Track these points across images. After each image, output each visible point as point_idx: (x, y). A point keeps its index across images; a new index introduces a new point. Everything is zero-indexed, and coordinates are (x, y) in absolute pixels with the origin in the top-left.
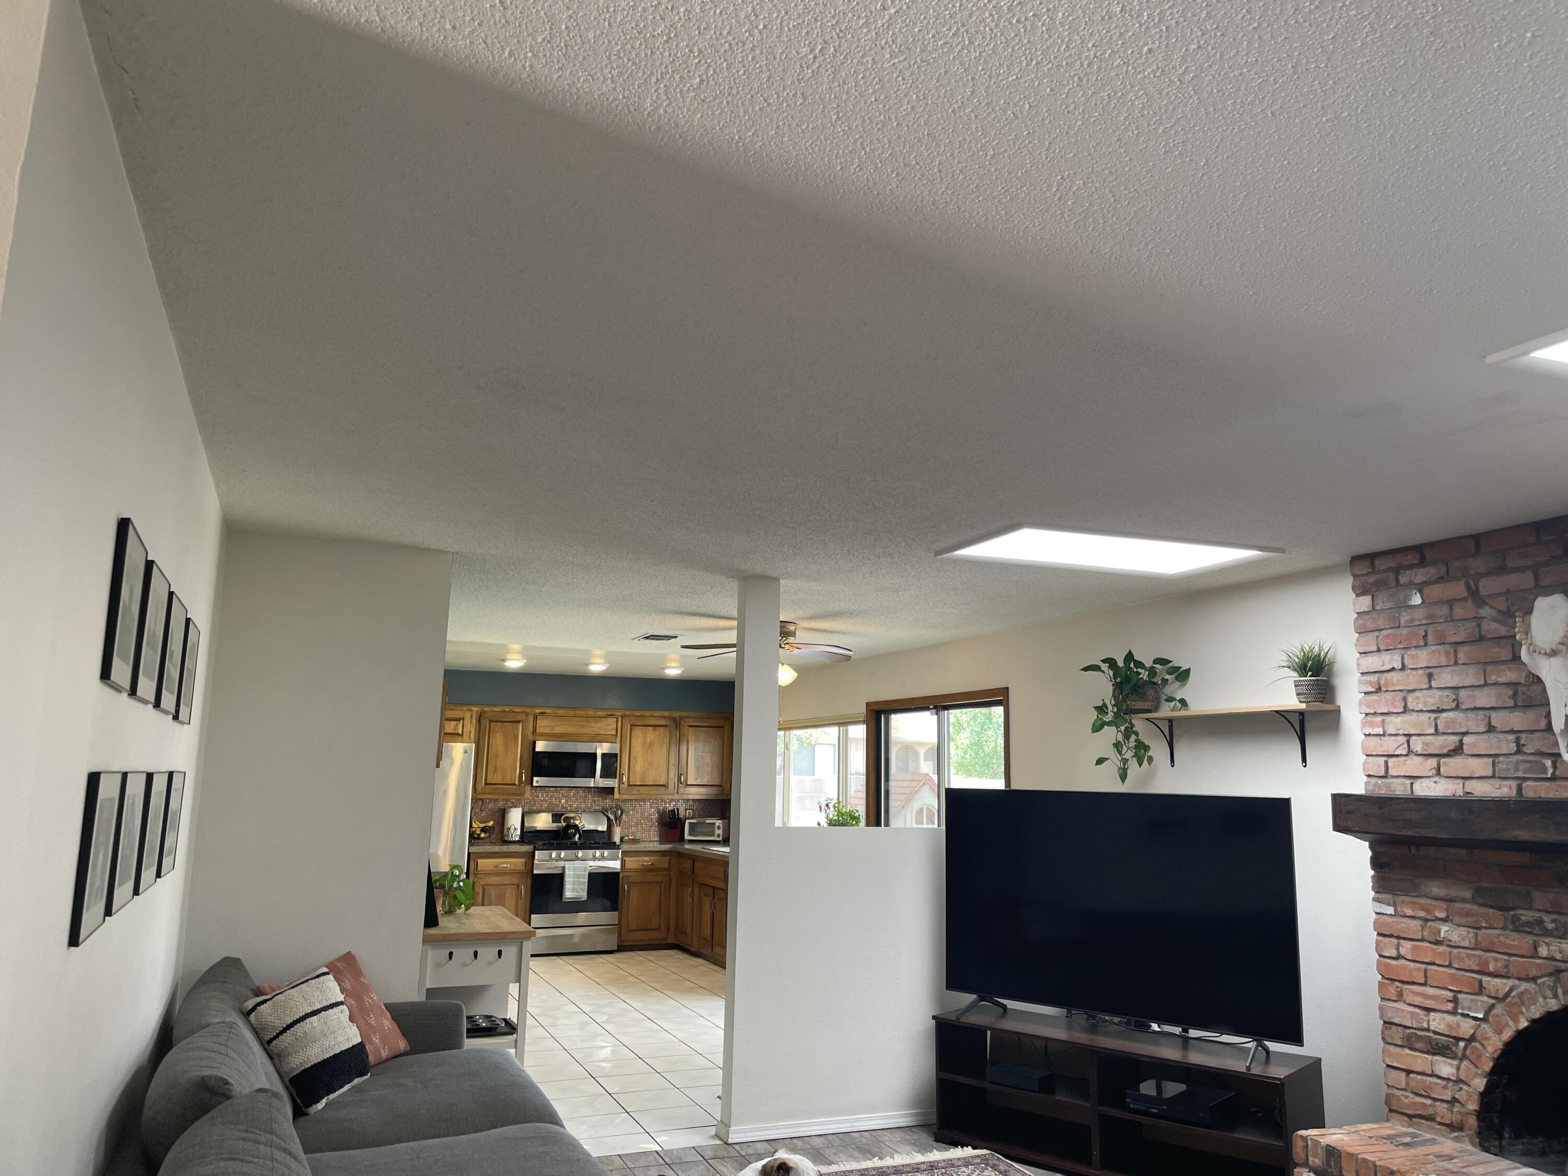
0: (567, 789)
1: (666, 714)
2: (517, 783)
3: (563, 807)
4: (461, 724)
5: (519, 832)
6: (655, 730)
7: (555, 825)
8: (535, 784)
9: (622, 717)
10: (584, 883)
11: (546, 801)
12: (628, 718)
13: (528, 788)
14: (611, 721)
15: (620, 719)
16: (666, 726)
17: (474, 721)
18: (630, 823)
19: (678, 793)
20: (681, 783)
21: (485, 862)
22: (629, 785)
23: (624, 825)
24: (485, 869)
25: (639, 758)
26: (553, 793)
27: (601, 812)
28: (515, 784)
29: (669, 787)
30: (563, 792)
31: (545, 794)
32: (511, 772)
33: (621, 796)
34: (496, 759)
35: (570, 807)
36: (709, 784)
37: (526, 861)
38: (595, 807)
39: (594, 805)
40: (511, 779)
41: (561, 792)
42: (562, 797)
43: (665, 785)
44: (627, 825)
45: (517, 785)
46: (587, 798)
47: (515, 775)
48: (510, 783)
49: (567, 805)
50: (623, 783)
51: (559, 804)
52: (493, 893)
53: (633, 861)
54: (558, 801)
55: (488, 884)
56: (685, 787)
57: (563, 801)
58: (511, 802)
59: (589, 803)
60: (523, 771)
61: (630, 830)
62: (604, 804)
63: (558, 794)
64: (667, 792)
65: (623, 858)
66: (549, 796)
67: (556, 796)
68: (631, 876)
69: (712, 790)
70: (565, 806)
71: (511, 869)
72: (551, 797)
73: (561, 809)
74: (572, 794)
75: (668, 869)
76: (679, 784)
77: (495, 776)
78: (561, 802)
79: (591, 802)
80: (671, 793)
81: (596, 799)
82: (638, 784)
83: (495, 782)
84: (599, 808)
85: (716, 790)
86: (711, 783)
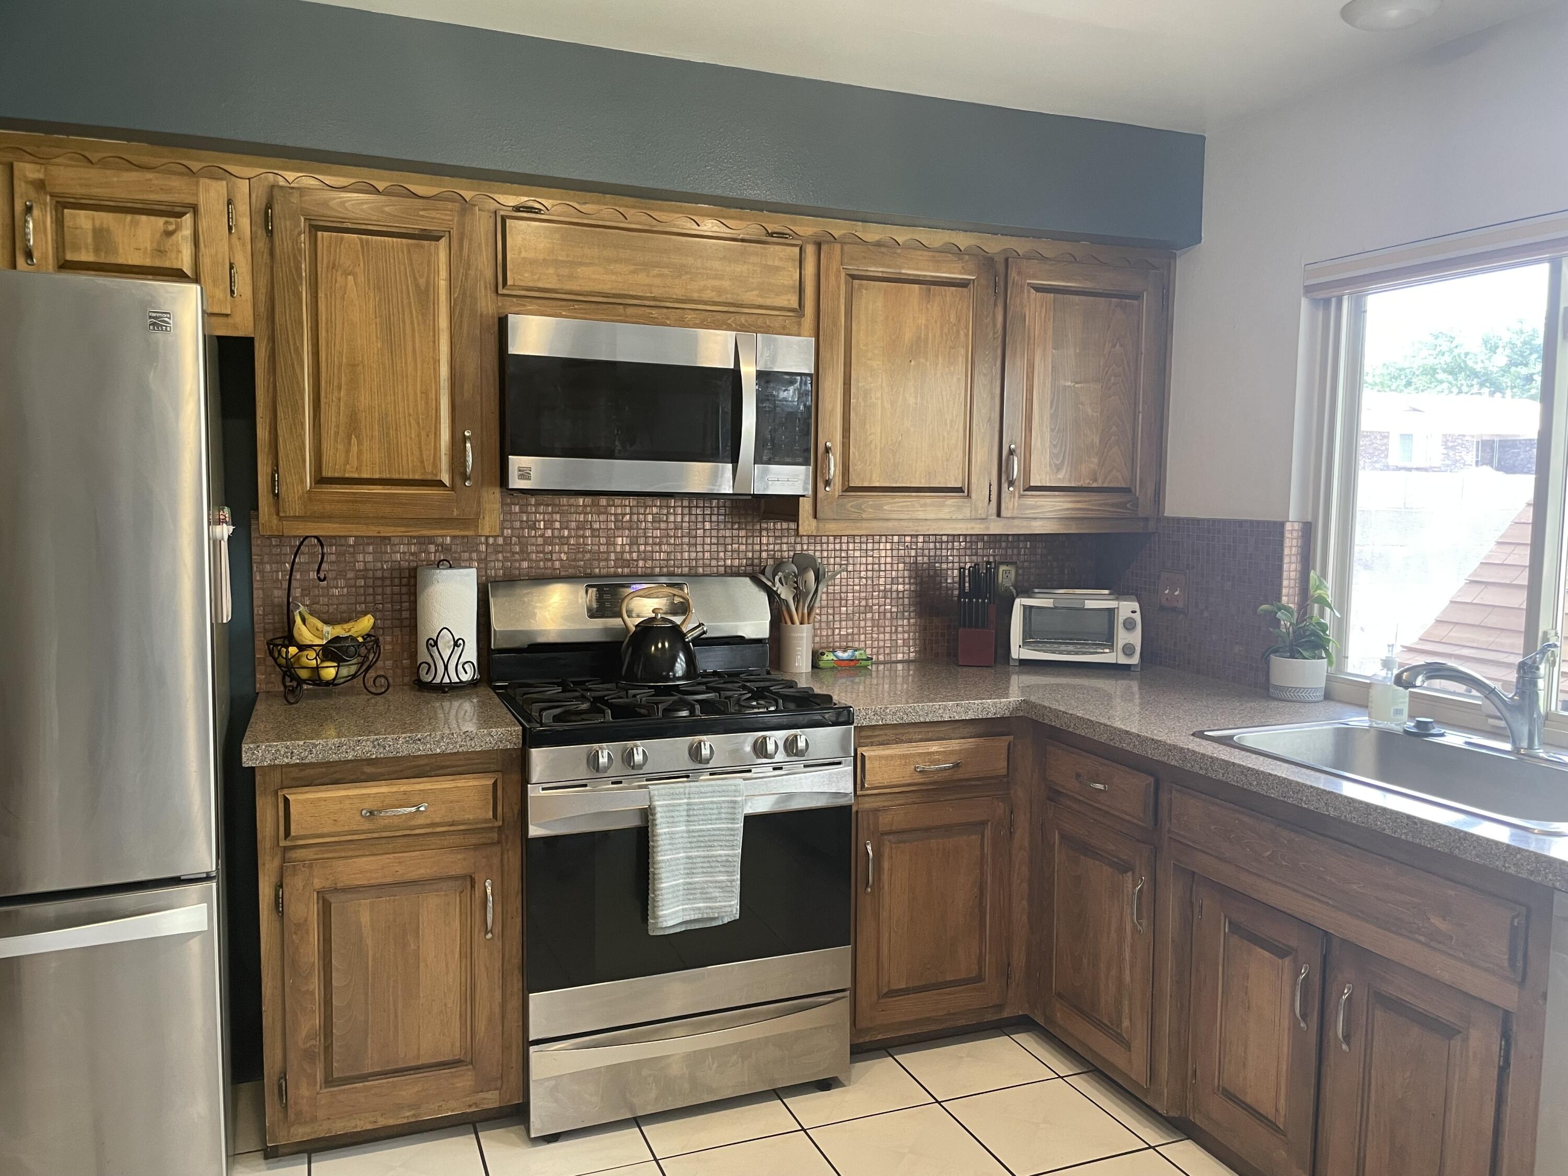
0: (633, 501)
1: (963, 240)
2: (445, 478)
3: (621, 561)
4: (187, 231)
5: (471, 653)
6: (928, 296)
7: (599, 623)
8: (516, 483)
9: (819, 245)
10: (727, 862)
11: (563, 541)
12: (837, 247)
13: (492, 497)
14: (781, 255)
15: (810, 250)
16: (963, 284)
17: (245, 223)
18: (837, 610)
19: (999, 514)
20: (1011, 483)
21: (319, 799)
22: (849, 489)
23: (820, 615)
24: (325, 830)
25: (879, 395)
26: (586, 514)
27: (745, 575)
28: (440, 484)
29: (974, 495)
30: (619, 511)
31: (557, 517)
32: (419, 436)
33: (821, 525)
34: (354, 385)
35: (645, 560)
36: (1095, 485)
37: (495, 784)
38: (725, 560)
39: (722, 555)
40: (422, 462)
41: (613, 510)
42: (617, 528)
43: (960, 490)
44: (828, 614)
45: (446, 486)
46: (700, 532)
47: (437, 448)
48: (417, 477)
49: (635, 555)
50: (827, 483)
51: (608, 552)
52: (365, 918)
53: (892, 757)
54: (603, 540)
55: (340, 885)
56: (1021, 496)
57: (619, 541)
58: (437, 545)
59: (707, 548)
60: (467, 434)
61: (837, 631)
62: (753, 551)
63: (603, 517)
64: (967, 513)
65: (860, 750)
66: (573, 525)
67: (596, 526)
68: (885, 809)
69: (1100, 505)
70: (627, 556)
71: (437, 820)
72: (578, 528)
73: (616, 567)
74: (650, 518)
75: (1004, 776)
76: (1005, 485)
77: (355, 448)
78: (615, 544)
79: (711, 544)
80: (979, 517)
81: (728, 533)
82: (877, 485)
83: (356, 476)
84: (736, 562)
85: (1112, 505)
86: (1100, 481)
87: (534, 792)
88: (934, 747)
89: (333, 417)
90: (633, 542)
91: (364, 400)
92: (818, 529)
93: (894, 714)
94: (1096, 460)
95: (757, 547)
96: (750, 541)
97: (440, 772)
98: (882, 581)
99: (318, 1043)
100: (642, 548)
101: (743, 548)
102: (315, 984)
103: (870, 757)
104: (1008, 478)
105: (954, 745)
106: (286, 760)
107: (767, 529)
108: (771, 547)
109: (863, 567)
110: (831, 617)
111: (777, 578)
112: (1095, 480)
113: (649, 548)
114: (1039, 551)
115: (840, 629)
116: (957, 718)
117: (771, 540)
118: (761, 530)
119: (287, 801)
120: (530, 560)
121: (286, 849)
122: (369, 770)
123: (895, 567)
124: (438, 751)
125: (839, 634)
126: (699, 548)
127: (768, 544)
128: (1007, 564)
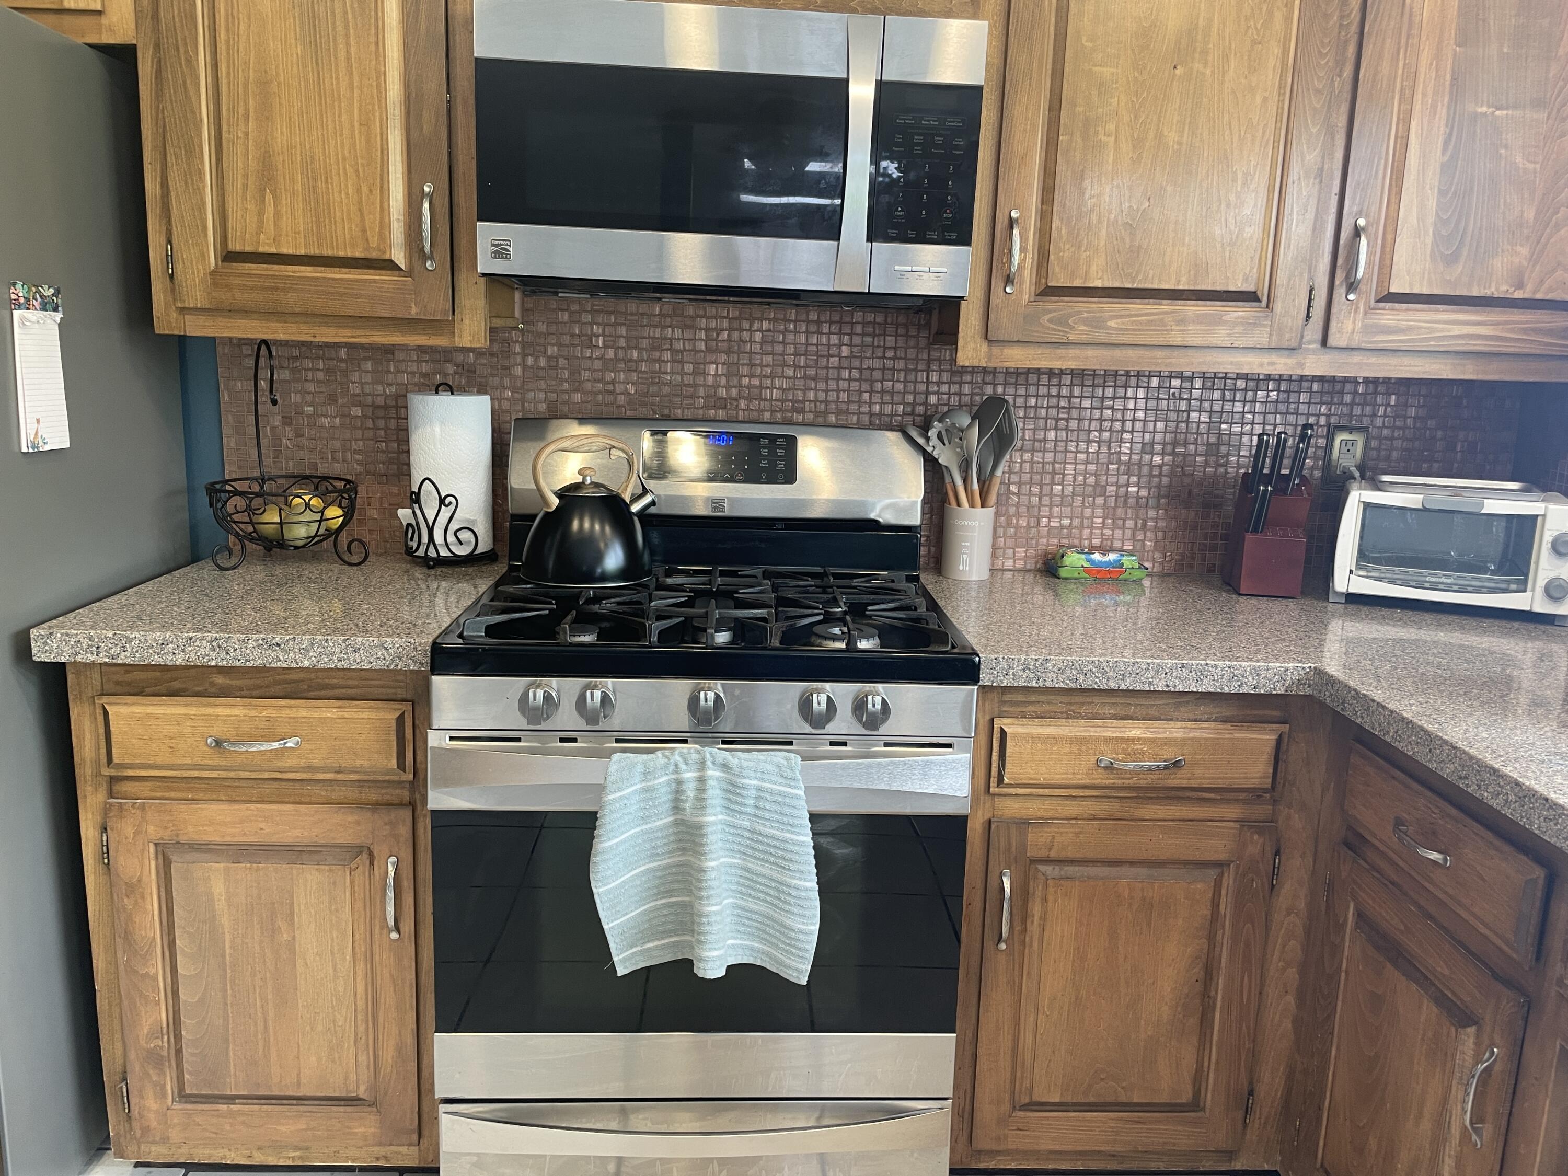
8: (490, 264)
11: (631, 366)
13: (474, 290)
18: (1046, 489)
19: (1324, 342)
20: (1352, 286)
21: (149, 716)
22: (1048, 292)
23: (1018, 494)
24: (159, 761)
25: (1111, 127)
26: (664, 327)
27: (891, 428)
28: (390, 265)
29: (1278, 307)
30: (713, 324)
31: (623, 331)
32: (359, 190)
33: (996, 350)
34: (266, 114)
35: (749, 399)
36: (1518, 295)
37: (400, 720)
38: (870, 404)
39: (866, 396)
40: (364, 231)
41: (703, 323)
42: (709, 350)
43: (1250, 297)
44: (1030, 494)
45: (400, 269)
46: (834, 361)
47: (384, 209)
48: (358, 255)
49: (734, 392)
50: (1009, 280)
51: (695, 386)
52: (218, 887)
53: (1056, 739)
54: (689, 368)
55: (183, 839)
56: (1369, 310)
57: (712, 369)
58: (457, 365)
59: (843, 385)
60: (426, 189)
61: (1044, 521)
62: (915, 393)
63: (688, 334)
64: (1261, 337)
65: (998, 723)
66: (645, 343)
67: (679, 346)
68: (1042, 822)
69: (1525, 331)
70: (722, 392)
71: (316, 763)
72: (653, 348)
73: (706, 407)
74: (758, 336)
75: (1265, 791)
76: (1340, 291)
77: (270, 210)
78: (705, 374)
79: (850, 380)
80: (1286, 345)
81: (877, 364)
82: (1098, 284)
83: (273, 250)
84: (888, 409)
85: (1550, 332)
86: (1529, 287)
87: (434, 739)
88: (1136, 731)
89: (236, 162)
90: (732, 372)
91: (280, 136)
92: (990, 357)
93: (1061, 671)
94: (1524, 251)
95: (922, 388)
96: (911, 377)
97: (322, 693)
98: (1126, 448)
99: (164, 1043)
100: (745, 381)
101: (900, 387)
102: (157, 967)
103: (1015, 736)
104: (1347, 277)
105: (1175, 730)
106: (92, 658)
107: (940, 361)
108: (945, 388)
109: (1095, 425)
110: (1035, 500)
111: (932, 433)
112: (1520, 286)
113: (756, 382)
114: (1412, 412)
115: (1050, 517)
116: (1180, 688)
117: (945, 377)
118: (929, 362)
119: (106, 713)
120: (584, 393)
121: (113, 780)
122: (220, 680)
123: (1150, 426)
124: (307, 664)
125: (1048, 526)
126: (832, 385)
127: (939, 383)
128: (1350, 429)
